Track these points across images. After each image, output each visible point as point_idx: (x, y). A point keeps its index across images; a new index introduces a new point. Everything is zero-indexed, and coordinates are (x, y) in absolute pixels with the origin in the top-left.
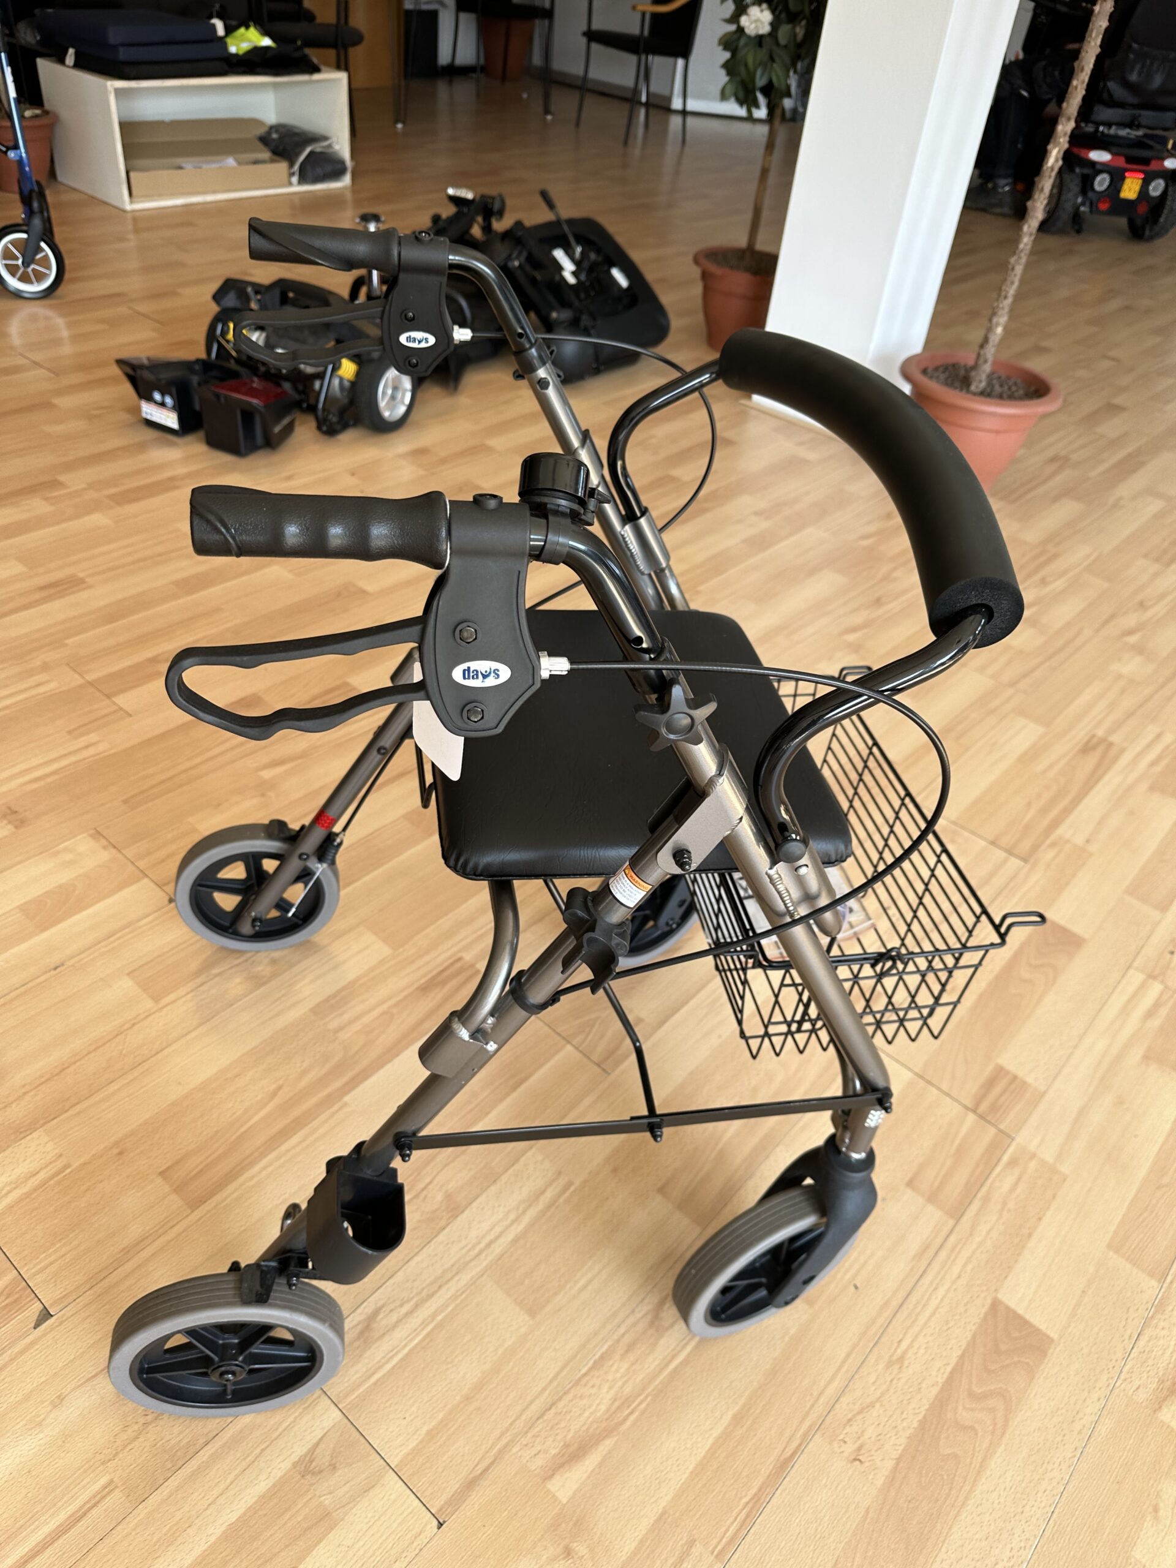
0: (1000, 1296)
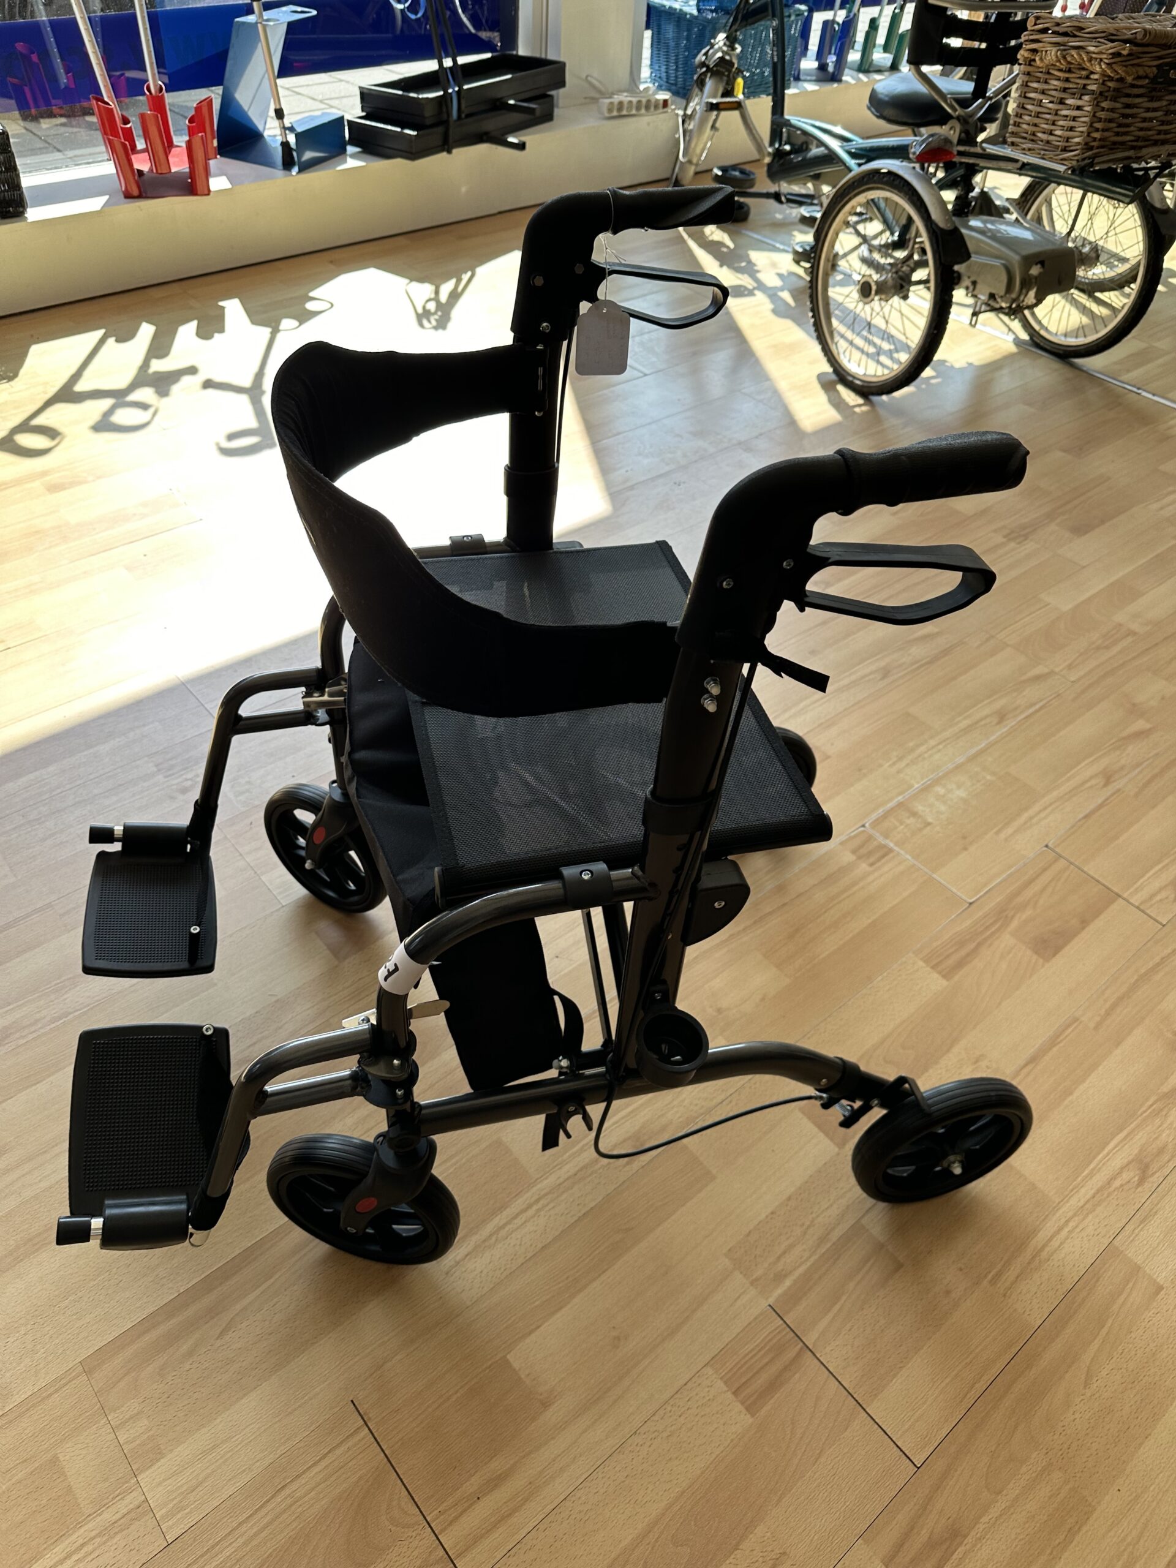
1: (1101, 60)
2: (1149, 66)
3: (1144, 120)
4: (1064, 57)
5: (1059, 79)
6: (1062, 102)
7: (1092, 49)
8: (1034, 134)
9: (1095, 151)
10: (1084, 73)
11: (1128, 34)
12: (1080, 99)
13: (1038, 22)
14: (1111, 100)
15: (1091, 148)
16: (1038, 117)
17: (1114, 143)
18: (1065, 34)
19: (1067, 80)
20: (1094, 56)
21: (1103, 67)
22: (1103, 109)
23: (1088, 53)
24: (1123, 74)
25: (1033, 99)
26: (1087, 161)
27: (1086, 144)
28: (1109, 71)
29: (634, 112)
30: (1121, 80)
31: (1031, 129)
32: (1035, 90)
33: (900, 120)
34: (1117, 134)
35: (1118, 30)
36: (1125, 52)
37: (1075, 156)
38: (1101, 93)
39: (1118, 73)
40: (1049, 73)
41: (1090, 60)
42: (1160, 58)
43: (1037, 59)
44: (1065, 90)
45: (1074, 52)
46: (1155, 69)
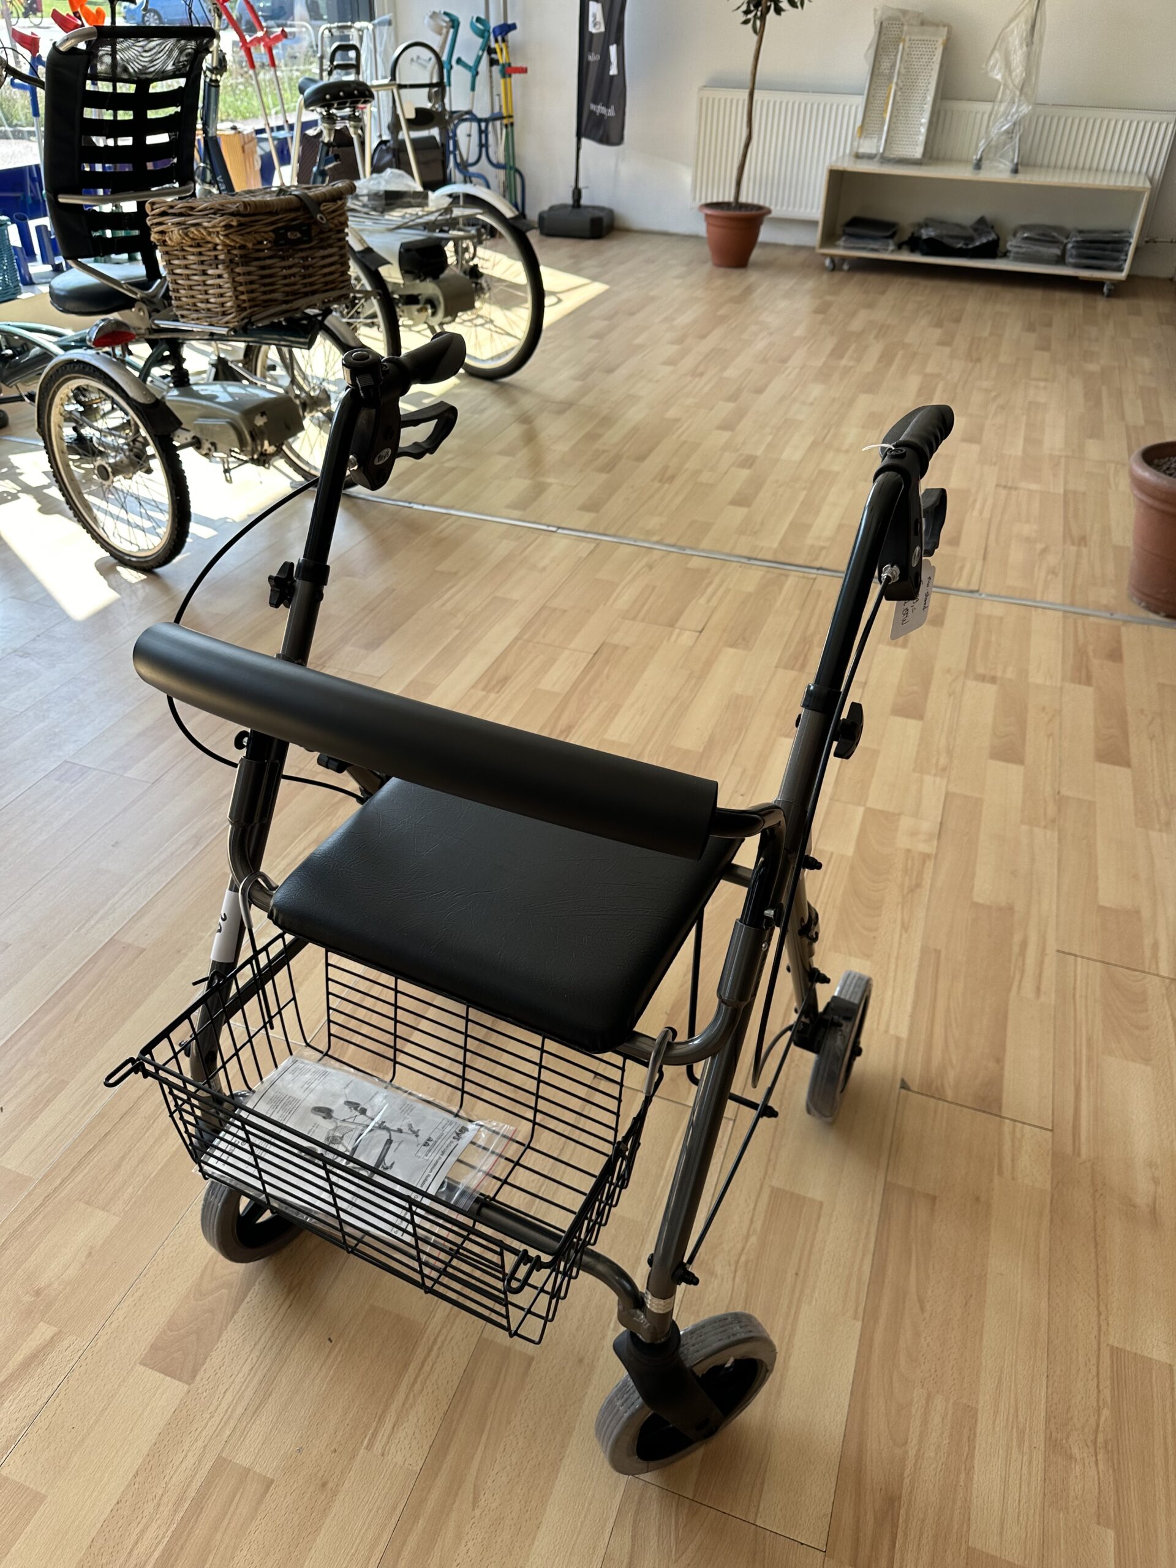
0: (186, 1387)
1: (218, 233)
2: (265, 232)
3: (285, 277)
4: (187, 235)
5: (193, 254)
6: (204, 273)
7: (206, 224)
8: (195, 305)
9: (249, 311)
10: (210, 246)
11: (234, 207)
12: (217, 268)
13: (154, 207)
14: (242, 265)
15: (245, 309)
16: (191, 289)
17: (266, 301)
18: (181, 215)
19: (200, 254)
20: (211, 230)
21: (222, 238)
22: (239, 274)
23: (205, 228)
24: (242, 242)
25: (181, 275)
26: (246, 321)
27: (239, 306)
28: (228, 242)
30: (243, 247)
31: (191, 301)
32: (179, 266)
33: (83, 310)
34: (265, 293)
35: (223, 206)
36: (234, 223)
37: (234, 318)
38: (231, 261)
39: (237, 242)
40: (183, 250)
41: (209, 233)
42: (272, 223)
43: (167, 239)
44: (202, 262)
45: (193, 229)
46: (271, 234)
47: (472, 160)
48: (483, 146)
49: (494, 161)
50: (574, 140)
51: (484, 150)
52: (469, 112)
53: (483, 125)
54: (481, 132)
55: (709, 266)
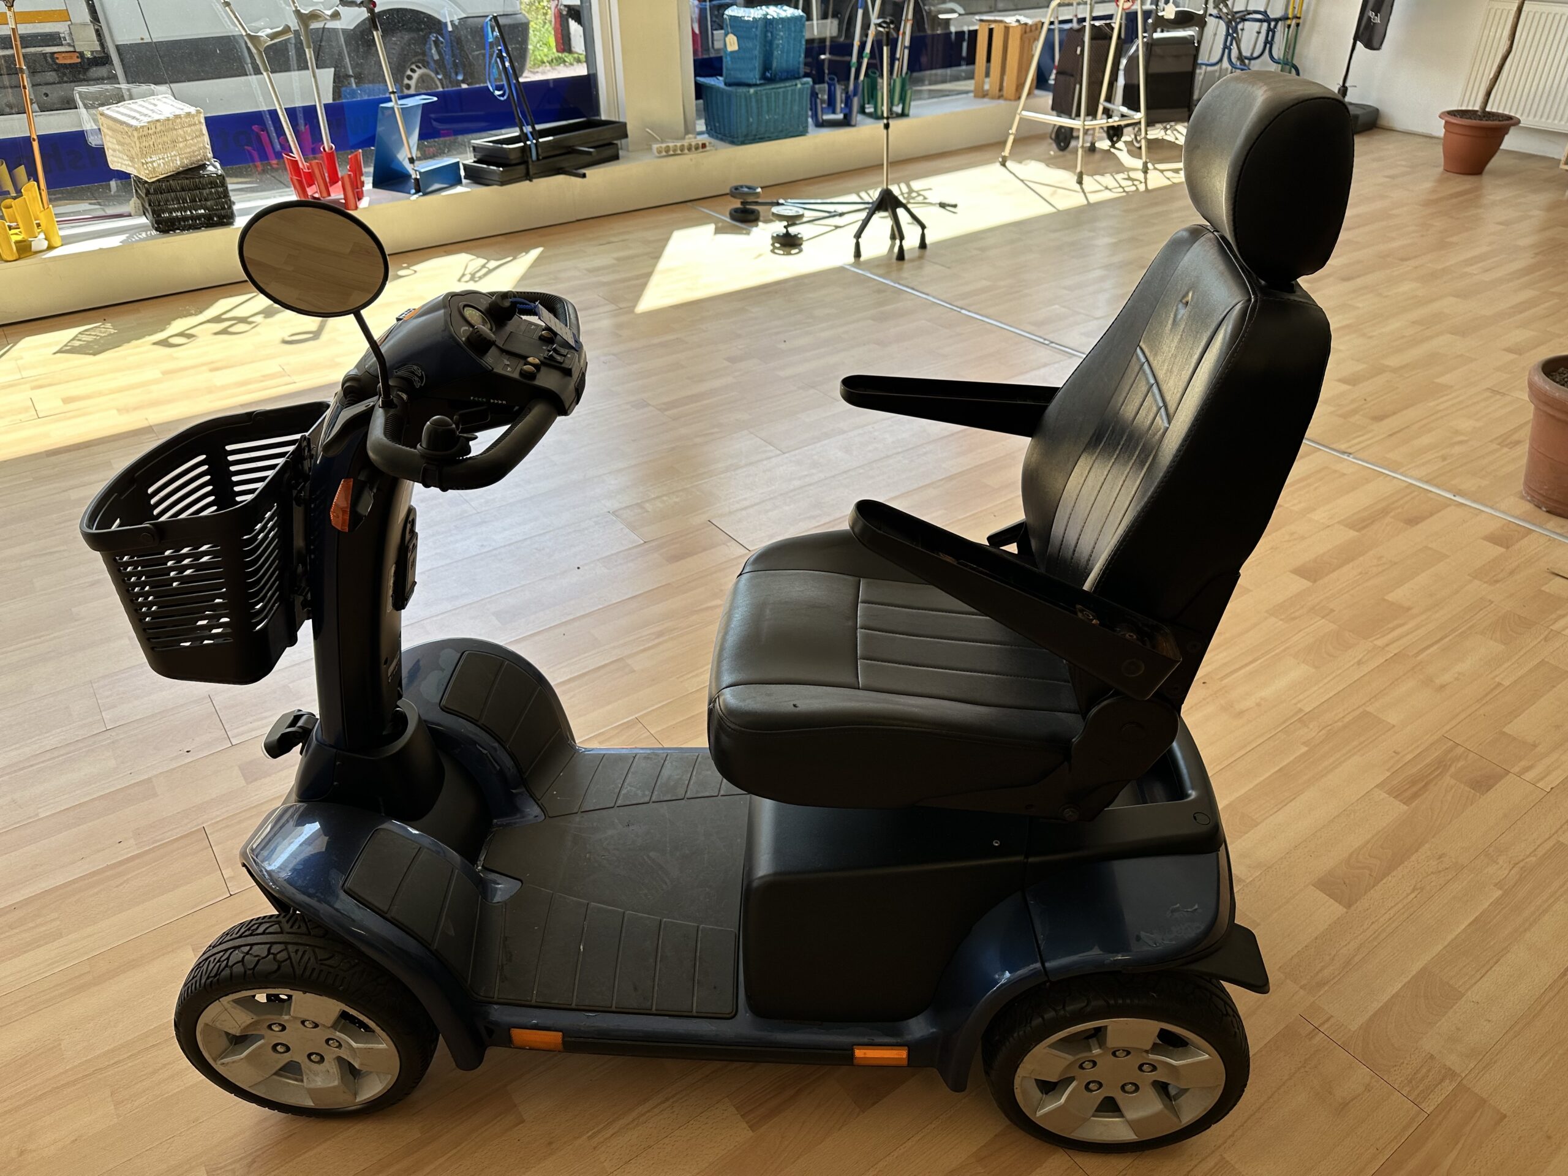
29: (679, 152)
47: (1255, 55)
48: (1269, 43)
49: (1276, 57)
50: (1352, 41)
51: (1268, 46)
52: (1265, 13)
53: (1273, 24)
54: (1269, 29)
55: (1441, 169)
